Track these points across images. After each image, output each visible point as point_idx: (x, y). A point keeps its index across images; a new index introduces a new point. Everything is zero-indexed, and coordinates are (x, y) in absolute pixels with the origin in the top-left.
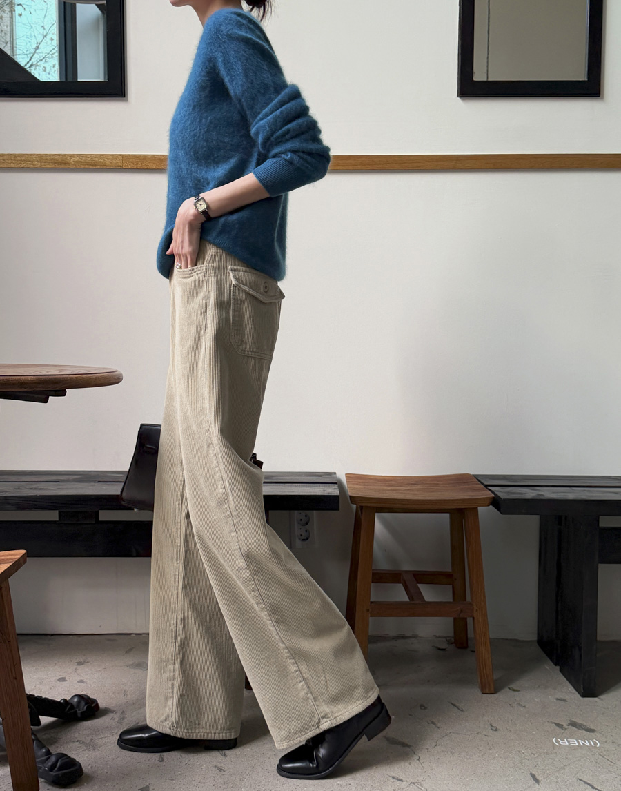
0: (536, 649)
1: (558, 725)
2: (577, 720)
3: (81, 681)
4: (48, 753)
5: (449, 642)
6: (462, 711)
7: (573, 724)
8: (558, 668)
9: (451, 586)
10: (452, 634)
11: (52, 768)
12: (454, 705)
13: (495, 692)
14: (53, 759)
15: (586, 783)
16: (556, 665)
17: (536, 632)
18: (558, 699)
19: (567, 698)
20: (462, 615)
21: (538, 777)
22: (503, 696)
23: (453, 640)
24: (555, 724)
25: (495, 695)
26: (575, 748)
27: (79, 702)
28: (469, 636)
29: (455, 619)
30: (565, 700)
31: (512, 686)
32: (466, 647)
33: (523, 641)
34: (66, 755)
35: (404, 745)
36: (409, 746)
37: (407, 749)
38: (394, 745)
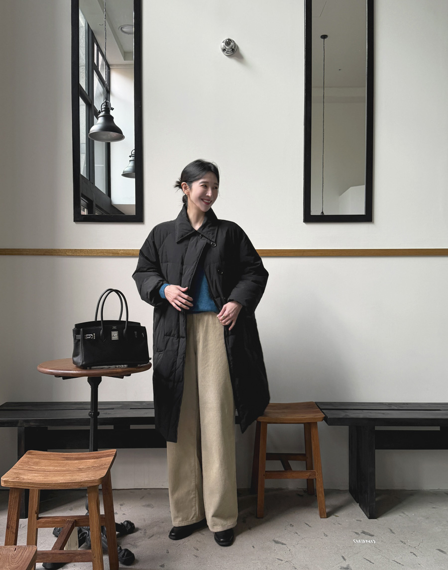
0: (348, 496)
1: (356, 533)
2: (365, 531)
3: (124, 514)
4: (121, 548)
5: (305, 491)
6: (310, 527)
7: (364, 532)
8: (358, 504)
10: (306, 487)
11: (123, 556)
12: (307, 524)
13: (327, 518)
14: (123, 551)
15: (367, 560)
16: (357, 503)
17: (348, 485)
18: (357, 520)
19: (362, 519)
20: (310, 478)
21: (346, 558)
22: (332, 519)
26: (364, 544)
27: (127, 524)
28: (315, 488)
29: (307, 480)
30: (361, 521)
31: (336, 514)
32: (313, 495)
33: (342, 490)
34: (128, 550)
35: (283, 544)
36: (285, 544)
37: (284, 546)
38: (278, 544)
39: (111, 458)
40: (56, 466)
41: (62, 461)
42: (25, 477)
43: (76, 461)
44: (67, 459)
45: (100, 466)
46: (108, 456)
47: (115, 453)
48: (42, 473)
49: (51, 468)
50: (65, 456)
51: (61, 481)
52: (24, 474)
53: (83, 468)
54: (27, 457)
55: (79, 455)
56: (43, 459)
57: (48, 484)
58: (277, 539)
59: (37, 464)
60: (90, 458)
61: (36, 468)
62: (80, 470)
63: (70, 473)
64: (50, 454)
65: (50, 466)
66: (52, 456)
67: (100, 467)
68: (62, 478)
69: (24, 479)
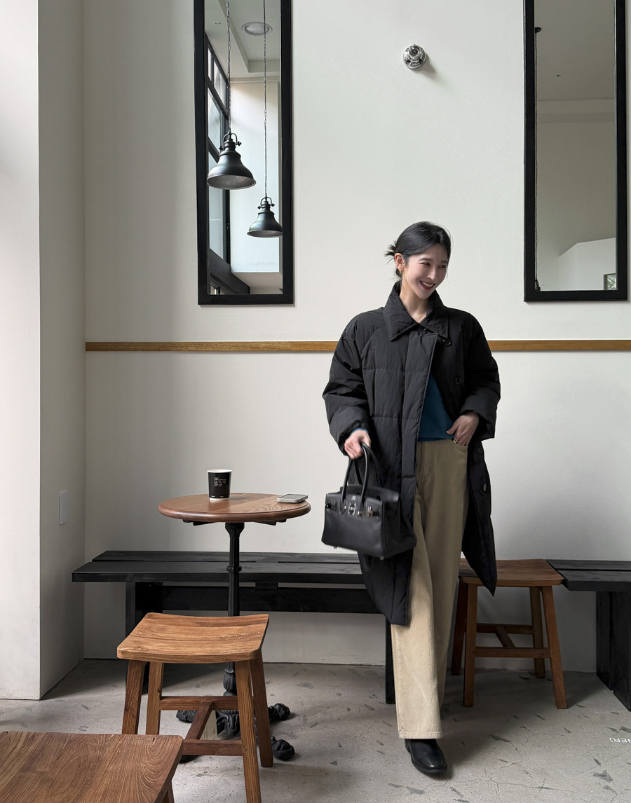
0: (596, 678)
1: (613, 729)
2: (626, 726)
5: (531, 674)
6: (544, 720)
7: (624, 729)
8: (612, 691)
9: (531, 636)
10: (533, 668)
11: (279, 748)
12: (538, 716)
13: (567, 708)
16: (611, 689)
17: (595, 666)
18: (612, 713)
19: (619, 712)
20: (540, 657)
21: (600, 761)
22: (574, 710)
23: (533, 672)
24: (611, 728)
25: (567, 710)
27: (279, 709)
28: (546, 669)
29: (535, 659)
30: (618, 714)
31: (580, 704)
32: (544, 677)
33: (586, 673)
34: (284, 741)
35: (506, 740)
37: (508, 743)
39: (263, 626)
40: (188, 634)
41: (195, 628)
42: (150, 647)
43: (215, 628)
44: (202, 625)
45: (250, 635)
46: (258, 622)
47: (267, 618)
48: (173, 643)
49: (182, 636)
50: (199, 621)
51: (198, 654)
52: (147, 644)
53: (227, 637)
54: (147, 622)
55: (218, 619)
56: (170, 624)
57: (182, 657)
59: (162, 630)
60: (233, 625)
61: (162, 635)
62: (223, 640)
63: (209, 643)
64: (178, 618)
65: (181, 633)
66: (181, 620)
67: (250, 637)
68: (200, 649)
69: (148, 650)
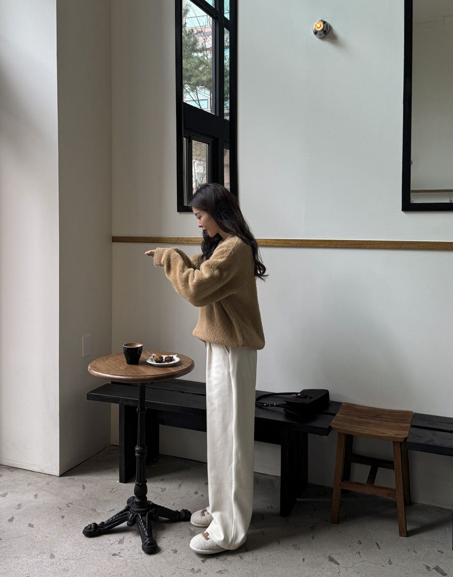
1: (427, 568)
6: (379, 548)
12: (377, 544)
19: (444, 551)
24: (427, 566)
35: (337, 563)
36: (338, 564)
37: (337, 565)
38: (331, 562)
58: (333, 556)
